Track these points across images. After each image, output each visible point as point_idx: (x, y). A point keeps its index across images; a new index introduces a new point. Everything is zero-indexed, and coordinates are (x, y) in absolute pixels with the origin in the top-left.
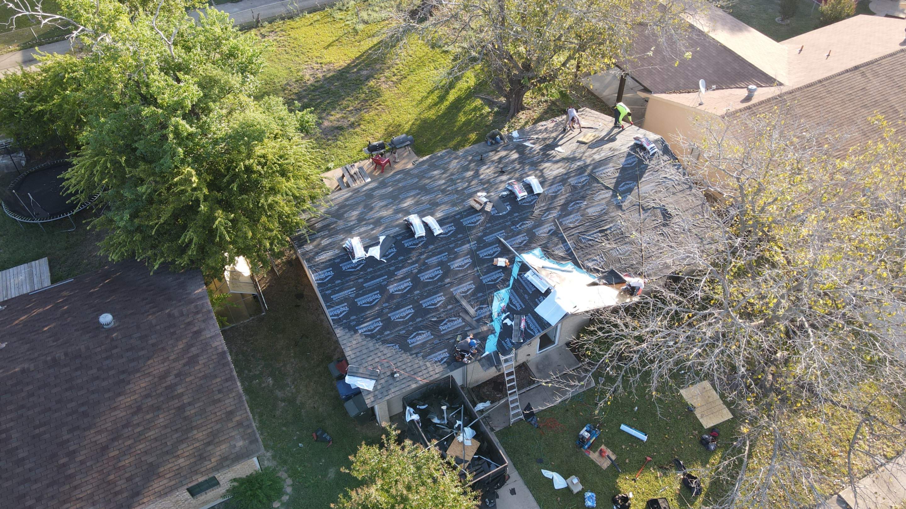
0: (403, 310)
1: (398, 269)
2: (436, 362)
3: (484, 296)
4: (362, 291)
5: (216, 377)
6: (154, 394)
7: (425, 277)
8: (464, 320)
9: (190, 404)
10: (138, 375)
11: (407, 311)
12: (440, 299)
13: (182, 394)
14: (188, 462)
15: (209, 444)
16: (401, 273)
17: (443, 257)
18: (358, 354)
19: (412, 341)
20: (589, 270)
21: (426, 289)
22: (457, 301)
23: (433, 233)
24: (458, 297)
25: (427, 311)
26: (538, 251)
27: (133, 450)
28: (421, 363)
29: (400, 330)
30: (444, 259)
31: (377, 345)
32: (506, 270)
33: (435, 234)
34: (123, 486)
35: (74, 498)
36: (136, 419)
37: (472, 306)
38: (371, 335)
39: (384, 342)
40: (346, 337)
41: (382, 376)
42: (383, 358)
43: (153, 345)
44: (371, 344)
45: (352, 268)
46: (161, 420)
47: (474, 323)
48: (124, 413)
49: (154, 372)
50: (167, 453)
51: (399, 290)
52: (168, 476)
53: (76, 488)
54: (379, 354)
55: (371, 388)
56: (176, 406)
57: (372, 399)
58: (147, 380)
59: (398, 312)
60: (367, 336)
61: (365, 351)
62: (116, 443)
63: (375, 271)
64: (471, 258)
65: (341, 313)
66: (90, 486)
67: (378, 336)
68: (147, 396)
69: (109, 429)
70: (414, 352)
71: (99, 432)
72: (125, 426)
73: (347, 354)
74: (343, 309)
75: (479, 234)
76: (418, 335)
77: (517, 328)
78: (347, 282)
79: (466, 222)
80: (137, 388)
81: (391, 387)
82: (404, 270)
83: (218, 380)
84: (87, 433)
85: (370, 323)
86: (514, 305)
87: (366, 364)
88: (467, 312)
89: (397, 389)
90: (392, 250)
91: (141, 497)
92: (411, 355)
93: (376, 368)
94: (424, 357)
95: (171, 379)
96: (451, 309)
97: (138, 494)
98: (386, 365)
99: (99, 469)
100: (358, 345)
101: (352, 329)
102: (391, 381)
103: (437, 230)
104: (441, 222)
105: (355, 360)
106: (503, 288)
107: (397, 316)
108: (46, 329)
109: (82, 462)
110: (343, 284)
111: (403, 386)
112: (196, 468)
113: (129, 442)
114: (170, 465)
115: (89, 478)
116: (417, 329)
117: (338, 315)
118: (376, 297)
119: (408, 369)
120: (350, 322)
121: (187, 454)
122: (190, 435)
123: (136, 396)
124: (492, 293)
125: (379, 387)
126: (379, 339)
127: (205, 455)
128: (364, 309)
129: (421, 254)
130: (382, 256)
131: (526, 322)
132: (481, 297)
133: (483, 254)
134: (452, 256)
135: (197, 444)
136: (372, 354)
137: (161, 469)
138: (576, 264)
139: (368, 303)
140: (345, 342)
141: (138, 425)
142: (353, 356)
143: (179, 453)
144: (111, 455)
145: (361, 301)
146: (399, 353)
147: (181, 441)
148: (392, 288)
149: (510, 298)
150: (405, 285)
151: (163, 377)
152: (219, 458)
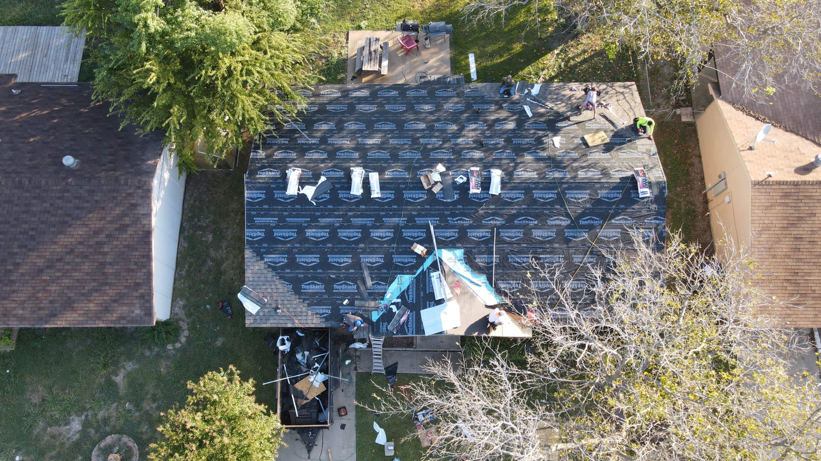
0: (310, 256)
1: (323, 216)
2: (317, 314)
3: (387, 273)
4: (282, 224)
5: (136, 250)
6: (86, 243)
7: (343, 234)
8: (358, 288)
9: (110, 264)
10: (79, 222)
11: (313, 259)
12: (346, 260)
13: (107, 253)
14: (96, 309)
15: (115, 301)
16: (323, 221)
17: (368, 221)
18: (256, 279)
19: (306, 287)
20: (499, 292)
21: (339, 246)
22: (361, 269)
23: (370, 194)
24: (363, 265)
25: (330, 266)
26: (460, 253)
27: (60, 281)
28: (304, 309)
29: (300, 273)
30: (369, 224)
31: (275, 278)
32: (421, 259)
33: (372, 196)
34: (46, 305)
35: (11, 299)
36: (68, 258)
37: (372, 279)
38: (273, 267)
39: (281, 278)
40: (252, 260)
41: (268, 306)
42: (275, 291)
43: (97, 201)
44: (270, 275)
45: (284, 198)
46: (86, 267)
47: (366, 295)
48: (61, 250)
49: (92, 226)
50: (83, 295)
51: (315, 237)
52: (79, 312)
53: (14, 292)
54: (273, 287)
55: (254, 312)
56: (99, 261)
57: (252, 321)
58: (84, 229)
59: (305, 256)
60: (269, 266)
61: (262, 279)
62: (49, 271)
63: (302, 210)
64: (394, 233)
65: (257, 237)
66: (24, 295)
67: (279, 271)
68: (81, 243)
69: (47, 257)
70: (303, 297)
71: (40, 257)
72: (58, 260)
73: (247, 275)
74: (259, 234)
75: (414, 213)
76: (313, 283)
77: (398, 319)
78: (273, 210)
79: (407, 195)
80: (76, 233)
81: (271, 318)
82: (328, 220)
83: (137, 253)
84: (31, 253)
85: (278, 256)
86: (408, 295)
87: (259, 291)
88: (364, 282)
89: (275, 322)
90: (325, 195)
91: (56, 319)
92: (299, 299)
93: (266, 297)
94: (309, 305)
95: (102, 237)
96: (352, 273)
97: (55, 315)
98: (275, 298)
99: (33, 285)
100: (259, 272)
101: (260, 255)
102: (273, 313)
103: (376, 193)
104: (383, 186)
105: (251, 283)
106: (408, 274)
107: (302, 259)
108: (31, 140)
109: (23, 275)
110: (269, 210)
111: (281, 321)
112: (100, 315)
113: (58, 274)
114: (82, 305)
115: (24, 288)
116: (315, 278)
117: (253, 238)
118: (292, 234)
119: (291, 310)
120: (261, 248)
121: (97, 302)
122: (103, 288)
123: (73, 240)
124: (397, 274)
125: (261, 314)
126: (279, 273)
127: (110, 309)
128: (277, 242)
129: (350, 210)
130: (315, 198)
131: (408, 318)
132: (385, 273)
133: (407, 233)
134: (378, 224)
135: (106, 298)
136: (267, 283)
137: (76, 305)
138: (490, 280)
139: (283, 237)
140: (249, 264)
141: (69, 263)
142: (251, 279)
143: (92, 298)
144: (44, 278)
145: (278, 233)
146: (290, 293)
147: (96, 291)
148: (310, 233)
149: (409, 286)
150: (322, 234)
151: (97, 233)
152: (119, 315)
